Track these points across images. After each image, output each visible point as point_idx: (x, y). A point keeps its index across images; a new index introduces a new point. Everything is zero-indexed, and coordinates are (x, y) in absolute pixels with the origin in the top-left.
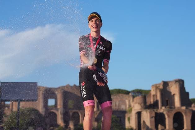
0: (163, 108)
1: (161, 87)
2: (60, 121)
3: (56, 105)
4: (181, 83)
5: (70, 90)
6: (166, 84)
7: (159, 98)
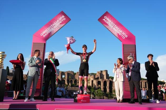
0: (100, 79)
1: (100, 72)
2: (66, 83)
3: (65, 77)
4: (106, 71)
5: (70, 73)
6: (101, 71)
7: (99, 76)
